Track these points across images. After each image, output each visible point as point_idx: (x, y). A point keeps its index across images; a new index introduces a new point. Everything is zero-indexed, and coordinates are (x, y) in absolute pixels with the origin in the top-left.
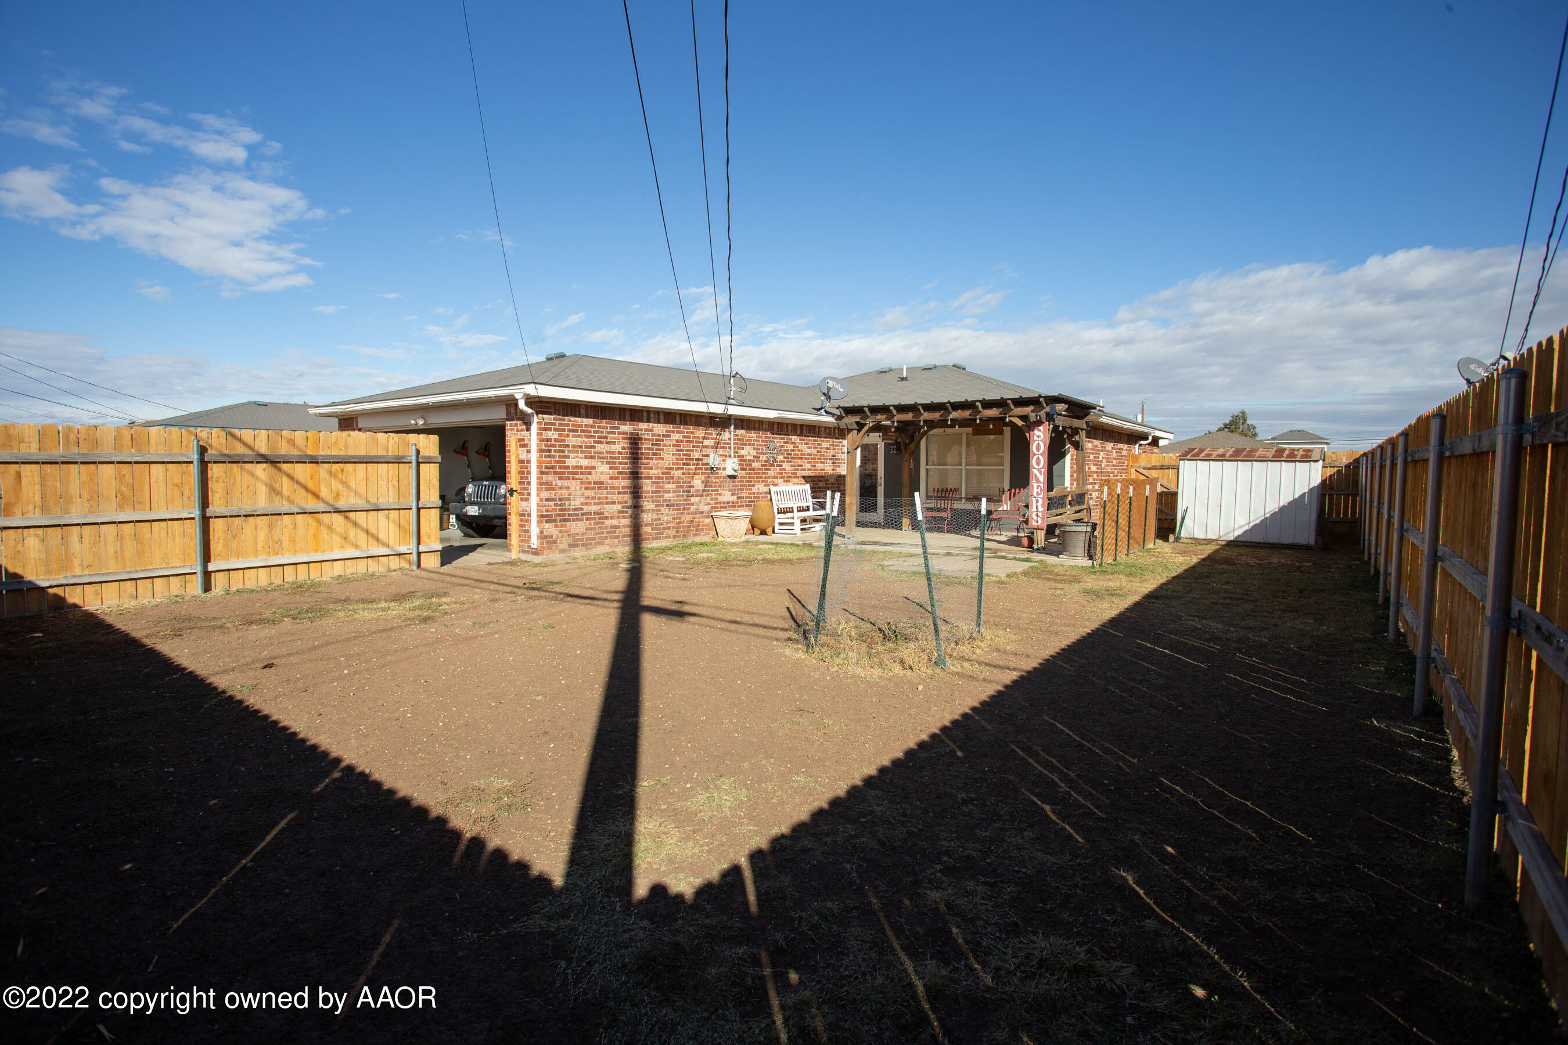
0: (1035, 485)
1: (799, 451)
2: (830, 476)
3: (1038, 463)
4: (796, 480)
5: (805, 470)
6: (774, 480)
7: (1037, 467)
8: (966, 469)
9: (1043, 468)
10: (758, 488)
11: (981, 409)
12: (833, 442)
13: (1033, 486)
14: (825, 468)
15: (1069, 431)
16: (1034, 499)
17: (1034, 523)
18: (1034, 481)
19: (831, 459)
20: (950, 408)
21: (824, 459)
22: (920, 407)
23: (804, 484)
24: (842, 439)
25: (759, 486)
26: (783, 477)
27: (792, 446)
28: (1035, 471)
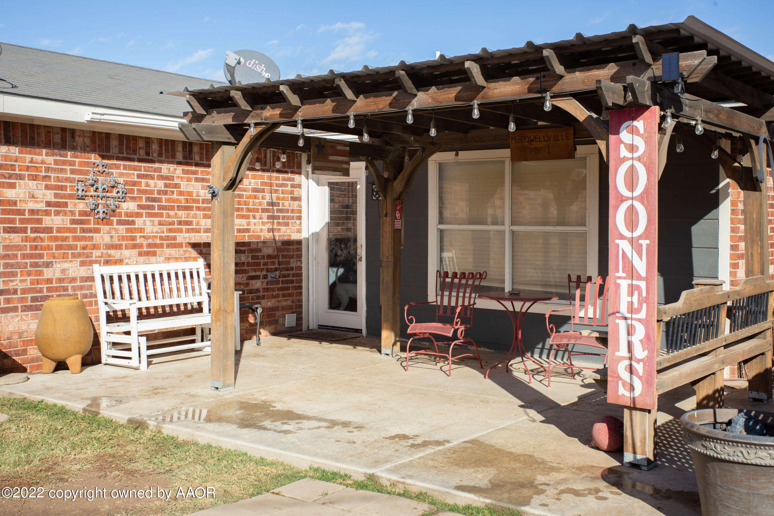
0: (624, 284)
1: (181, 193)
2: (264, 242)
3: (631, 224)
4: (173, 252)
5: (198, 231)
6: (112, 252)
7: (628, 234)
8: (513, 232)
9: (645, 235)
10: (63, 271)
11: (479, 79)
12: (270, 178)
13: (618, 286)
14: (252, 227)
15: (726, 145)
16: (622, 325)
17: (622, 391)
18: (621, 274)
19: (264, 210)
20: (408, 83)
21: (249, 210)
22: (343, 84)
23: (195, 259)
24: (293, 172)
25: (66, 265)
26: (134, 246)
27: (161, 184)
28: (624, 245)
